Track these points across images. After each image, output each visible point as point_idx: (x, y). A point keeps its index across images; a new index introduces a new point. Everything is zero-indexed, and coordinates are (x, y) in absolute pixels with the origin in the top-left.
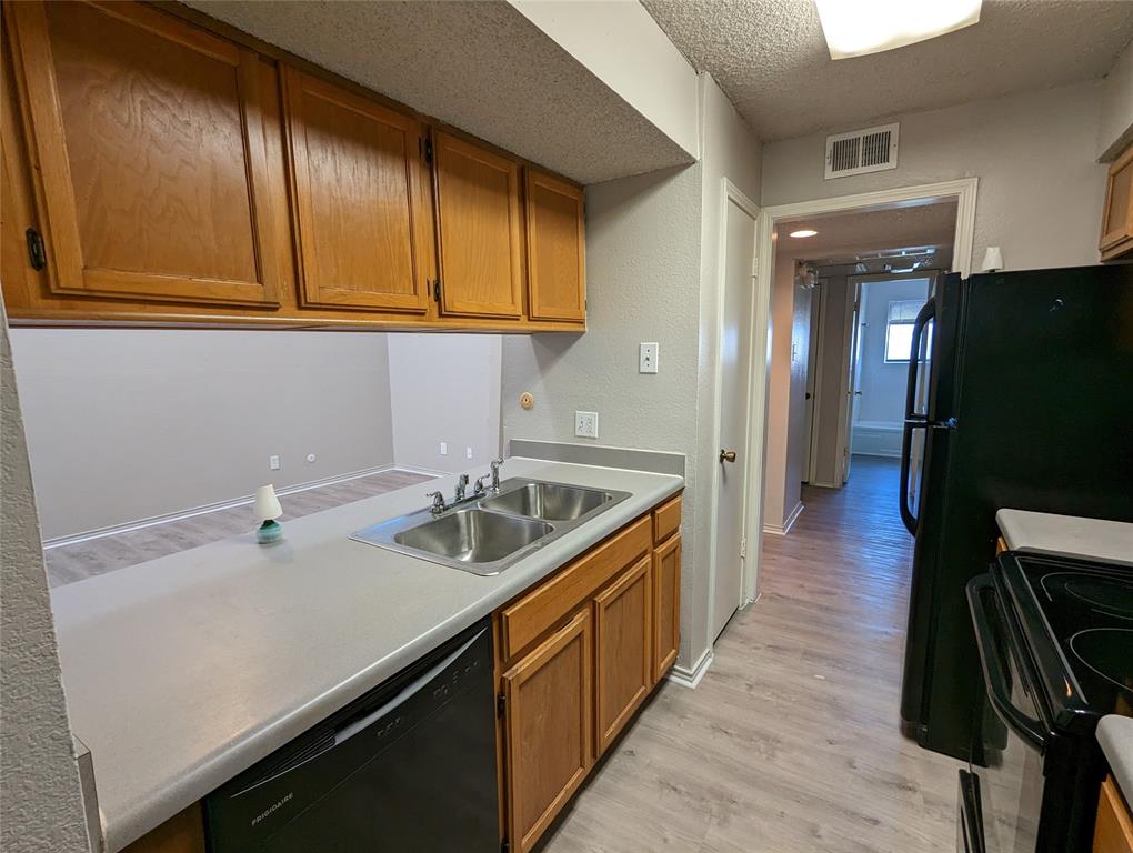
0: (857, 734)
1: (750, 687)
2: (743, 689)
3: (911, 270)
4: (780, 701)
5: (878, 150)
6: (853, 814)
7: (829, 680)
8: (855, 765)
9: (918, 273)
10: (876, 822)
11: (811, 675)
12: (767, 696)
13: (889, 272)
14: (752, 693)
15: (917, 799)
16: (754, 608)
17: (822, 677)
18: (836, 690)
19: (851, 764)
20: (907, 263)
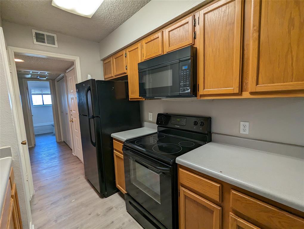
0: (93, 207)
1: (56, 221)
2: (54, 223)
3: (45, 79)
4: (69, 216)
5: (52, 41)
6: (108, 225)
7: (76, 200)
8: (99, 214)
9: (47, 80)
10: (113, 222)
11: (71, 202)
12: (64, 218)
13: (39, 79)
14: (58, 222)
15: (114, 209)
16: (35, 196)
17: (74, 200)
18: (80, 201)
19: (98, 215)
20: (45, 77)
